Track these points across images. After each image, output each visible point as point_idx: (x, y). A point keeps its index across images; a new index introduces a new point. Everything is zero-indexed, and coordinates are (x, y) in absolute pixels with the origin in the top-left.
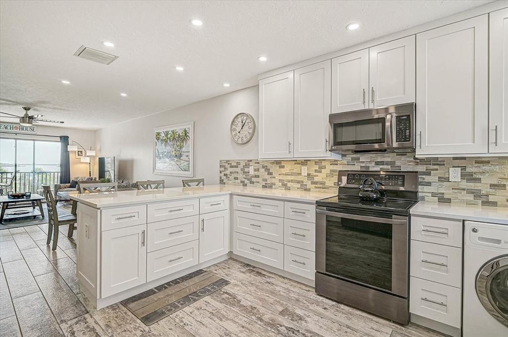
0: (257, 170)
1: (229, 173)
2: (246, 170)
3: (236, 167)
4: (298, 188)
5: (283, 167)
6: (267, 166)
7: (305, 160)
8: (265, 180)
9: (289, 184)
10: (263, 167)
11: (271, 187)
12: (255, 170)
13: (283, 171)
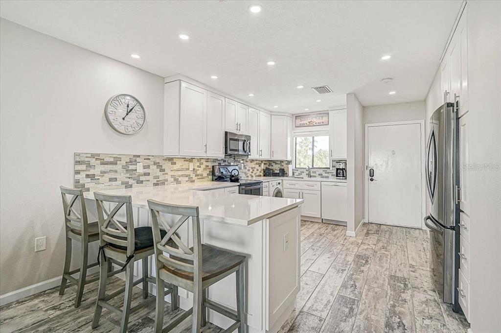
1: (98, 173)
4: (187, 181)
6: (159, 163)
8: (156, 177)
9: (180, 179)
10: (155, 164)
12: (145, 167)
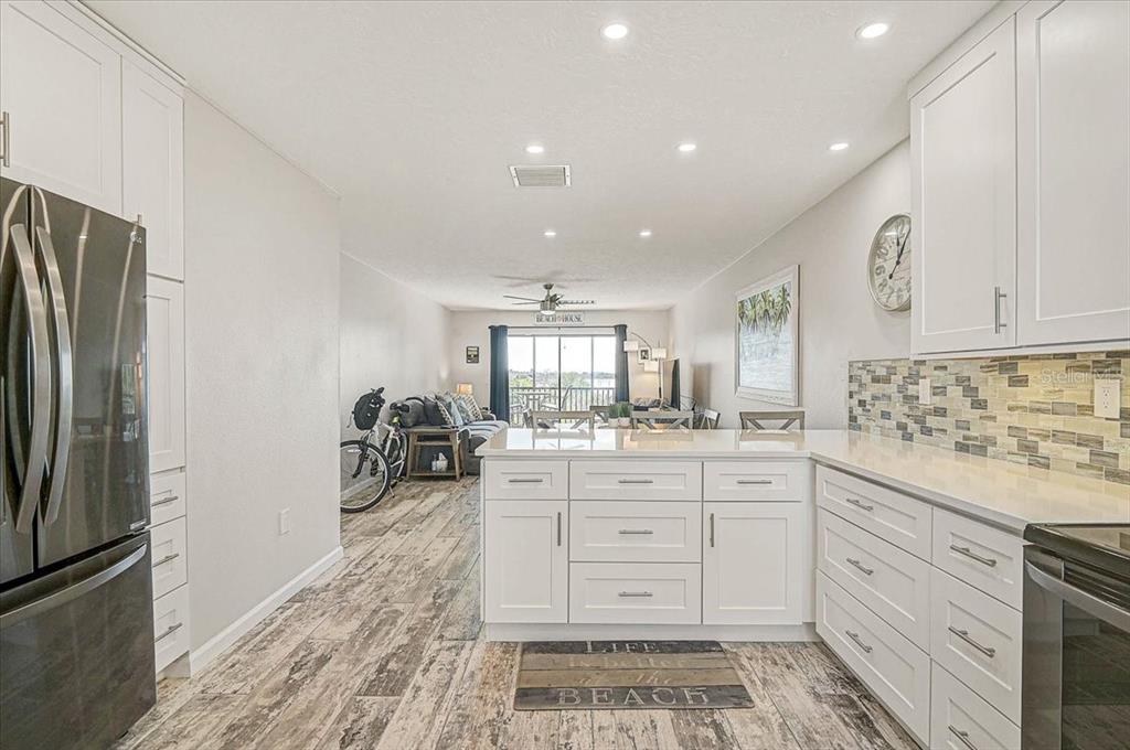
0: (939, 391)
1: (869, 399)
2: (912, 390)
3: (888, 381)
4: (1079, 466)
5: (1022, 381)
6: (969, 379)
7: (1109, 354)
8: (963, 425)
9: (1045, 447)
10: (959, 381)
11: (981, 450)
12: (935, 391)
13: (1024, 396)
